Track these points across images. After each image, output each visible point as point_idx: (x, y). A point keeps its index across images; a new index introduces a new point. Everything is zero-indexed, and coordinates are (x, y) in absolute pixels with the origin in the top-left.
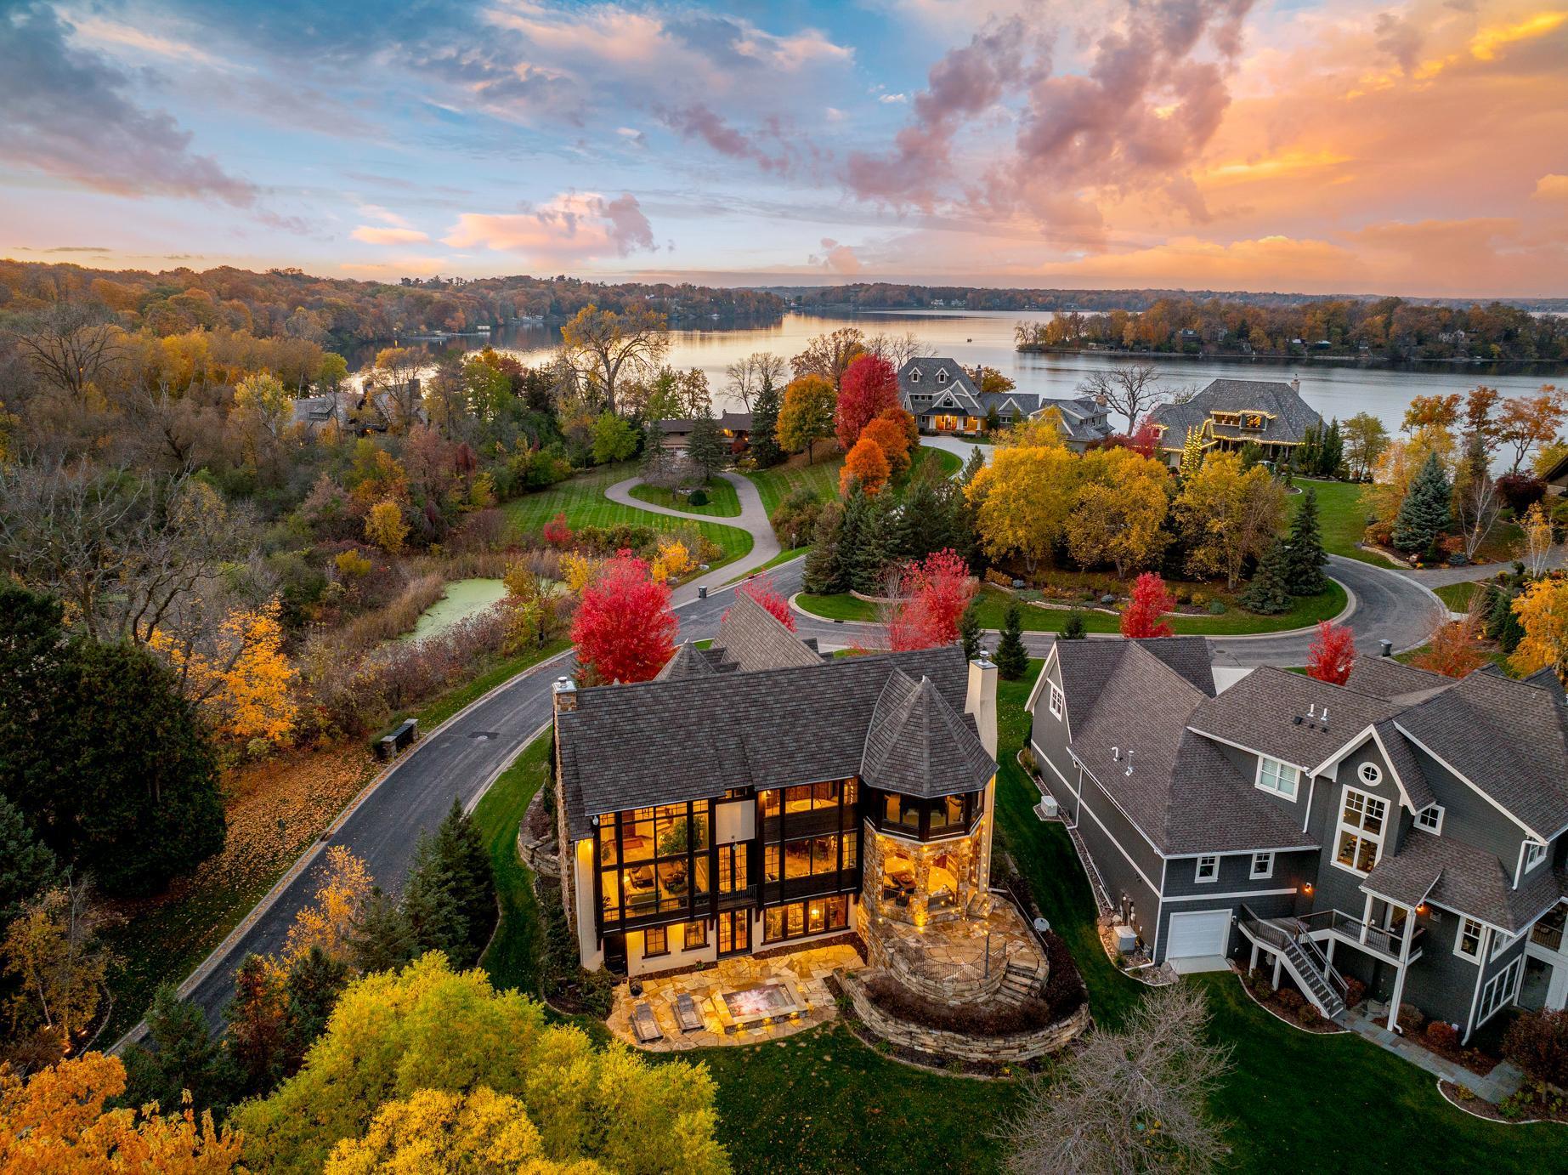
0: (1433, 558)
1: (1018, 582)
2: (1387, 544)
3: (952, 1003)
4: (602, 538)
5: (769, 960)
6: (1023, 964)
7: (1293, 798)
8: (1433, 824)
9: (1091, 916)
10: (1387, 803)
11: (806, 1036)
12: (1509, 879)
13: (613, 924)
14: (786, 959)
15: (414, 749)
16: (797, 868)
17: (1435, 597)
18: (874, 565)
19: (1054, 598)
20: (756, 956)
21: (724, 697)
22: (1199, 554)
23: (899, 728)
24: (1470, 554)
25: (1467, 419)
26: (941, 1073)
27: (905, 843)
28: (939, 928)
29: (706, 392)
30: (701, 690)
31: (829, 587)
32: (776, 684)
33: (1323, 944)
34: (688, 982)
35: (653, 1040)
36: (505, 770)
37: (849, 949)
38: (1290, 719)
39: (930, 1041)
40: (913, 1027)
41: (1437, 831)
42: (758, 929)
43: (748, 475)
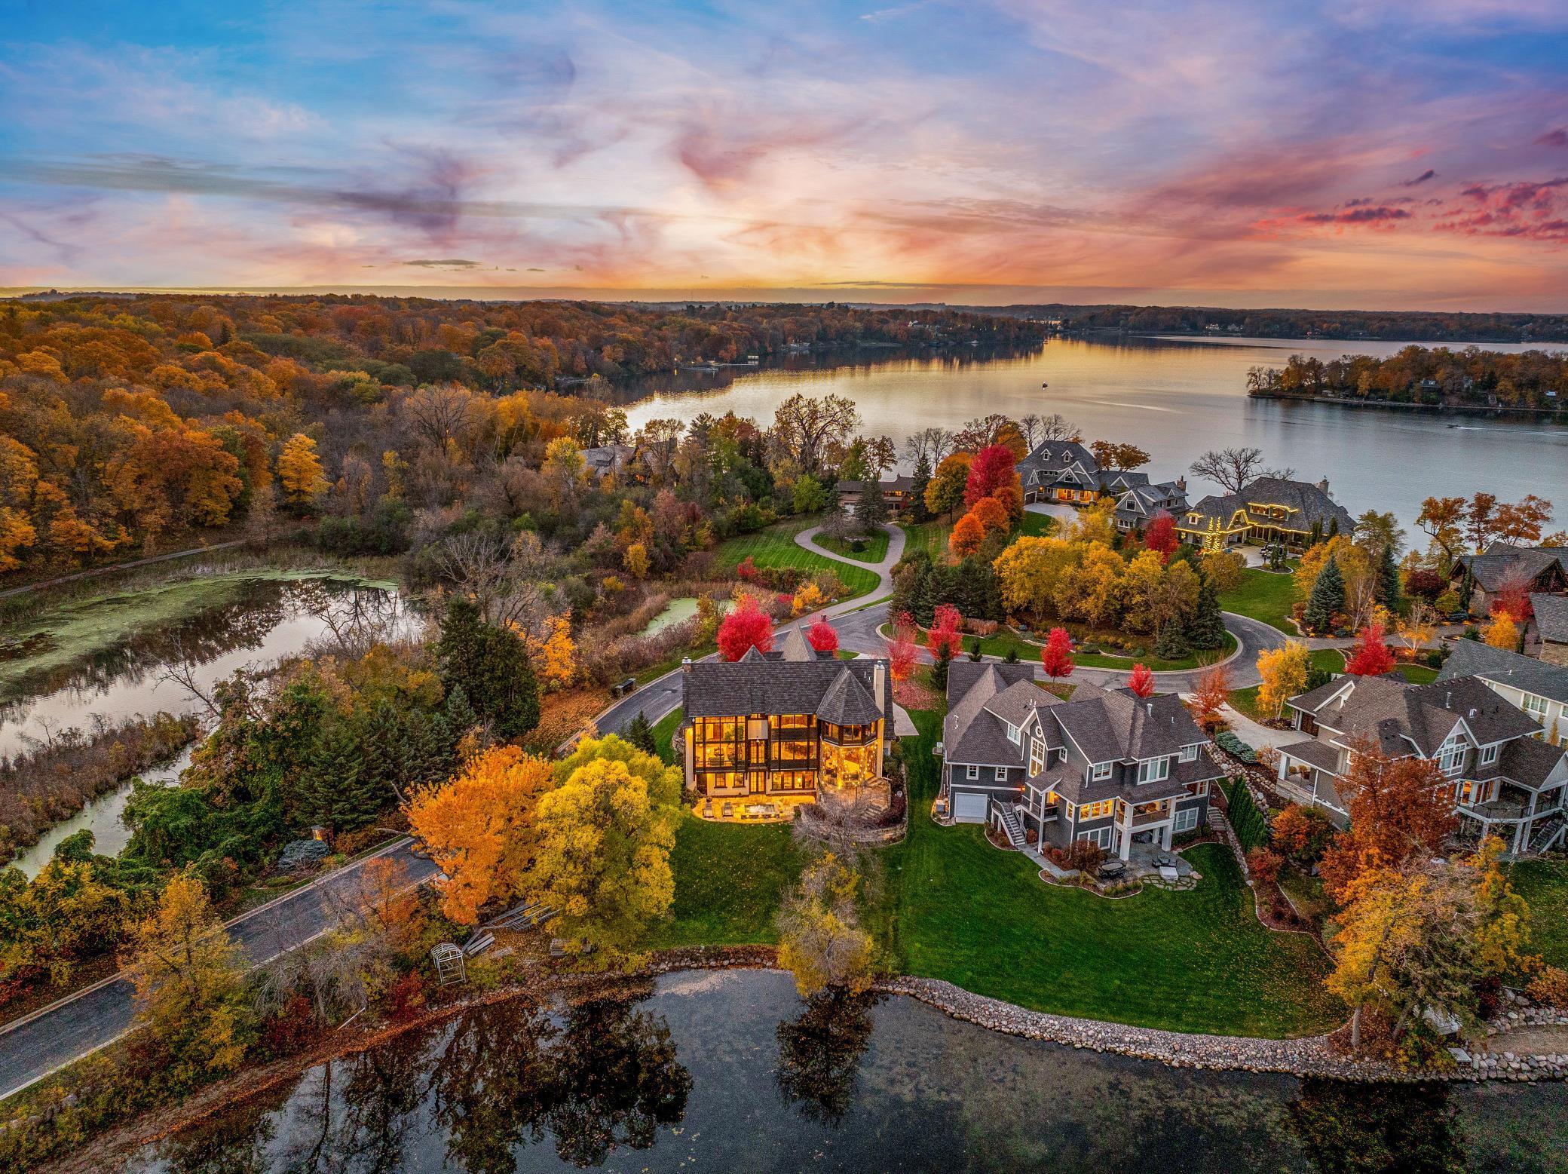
0: (1326, 631)
1: (1022, 627)
2: (1301, 618)
3: (839, 815)
4: (775, 576)
5: (773, 797)
6: (879, 807)
7: (1018, 744)
9: (934, 797)
10: (1044, 745)
11: (775, 824)
13: (701, 770)
15: (632, 694)
16: (787, 756)
18: (930, 609)
20: (768, 795)
21: (759, 672)
24: (1354, 629)
27: (836, 748)
28: (848, 788)
30: (748, 668)
32: (784, 669)
34: (732, 800)
36: (676, 708)
37: (812, 798)
38: (1022, 706)
39: (825, 829)
40: (820, 824)
42: (769, 782)
43: (904, 528)
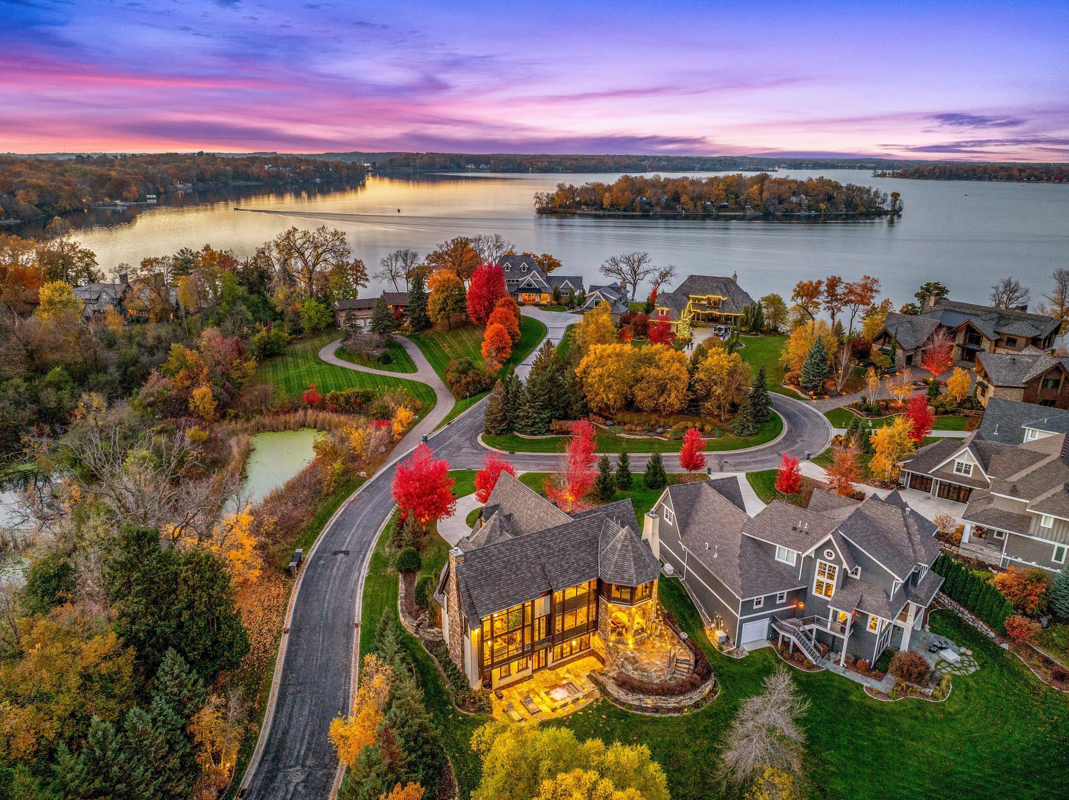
0: (821, 393)
1: (609, 422)
2: (797, 385)
3: (655, 682)
4: (341, 399)
5: (558, 670)
6: (683, 658)
7: (794, 565)
8: (856, 574)
9: (701, 626)
10: (837, 567)
11: (590, 707)
12: (888, 597)
13: (488, 666)
14: (565, 669)
15: (305, 567)
16: (570, 624)
17: (825, 418)
18: (528, 417)
19: (630, 431)
20: (550, 669)
21: (531, 545)
22: (708, 405)
23: (617, 552)
24: (839, 389)
25: (826, 294)
26: (657, 715)
27: (623, 607)
28: (640, 643)
29: (365, 275)
30: (519, 544)
31: (501, 431)
32: (553, 535)
33: (811, 631)
34: (524, 687)
35: (520, 721)
36: (365, 575)
37: (593, 659)
38: (790, 528)
39: (649, 701)
40: (641, 696)
41: (858, 577)
42: (550, 655)
43: (410, 338)
